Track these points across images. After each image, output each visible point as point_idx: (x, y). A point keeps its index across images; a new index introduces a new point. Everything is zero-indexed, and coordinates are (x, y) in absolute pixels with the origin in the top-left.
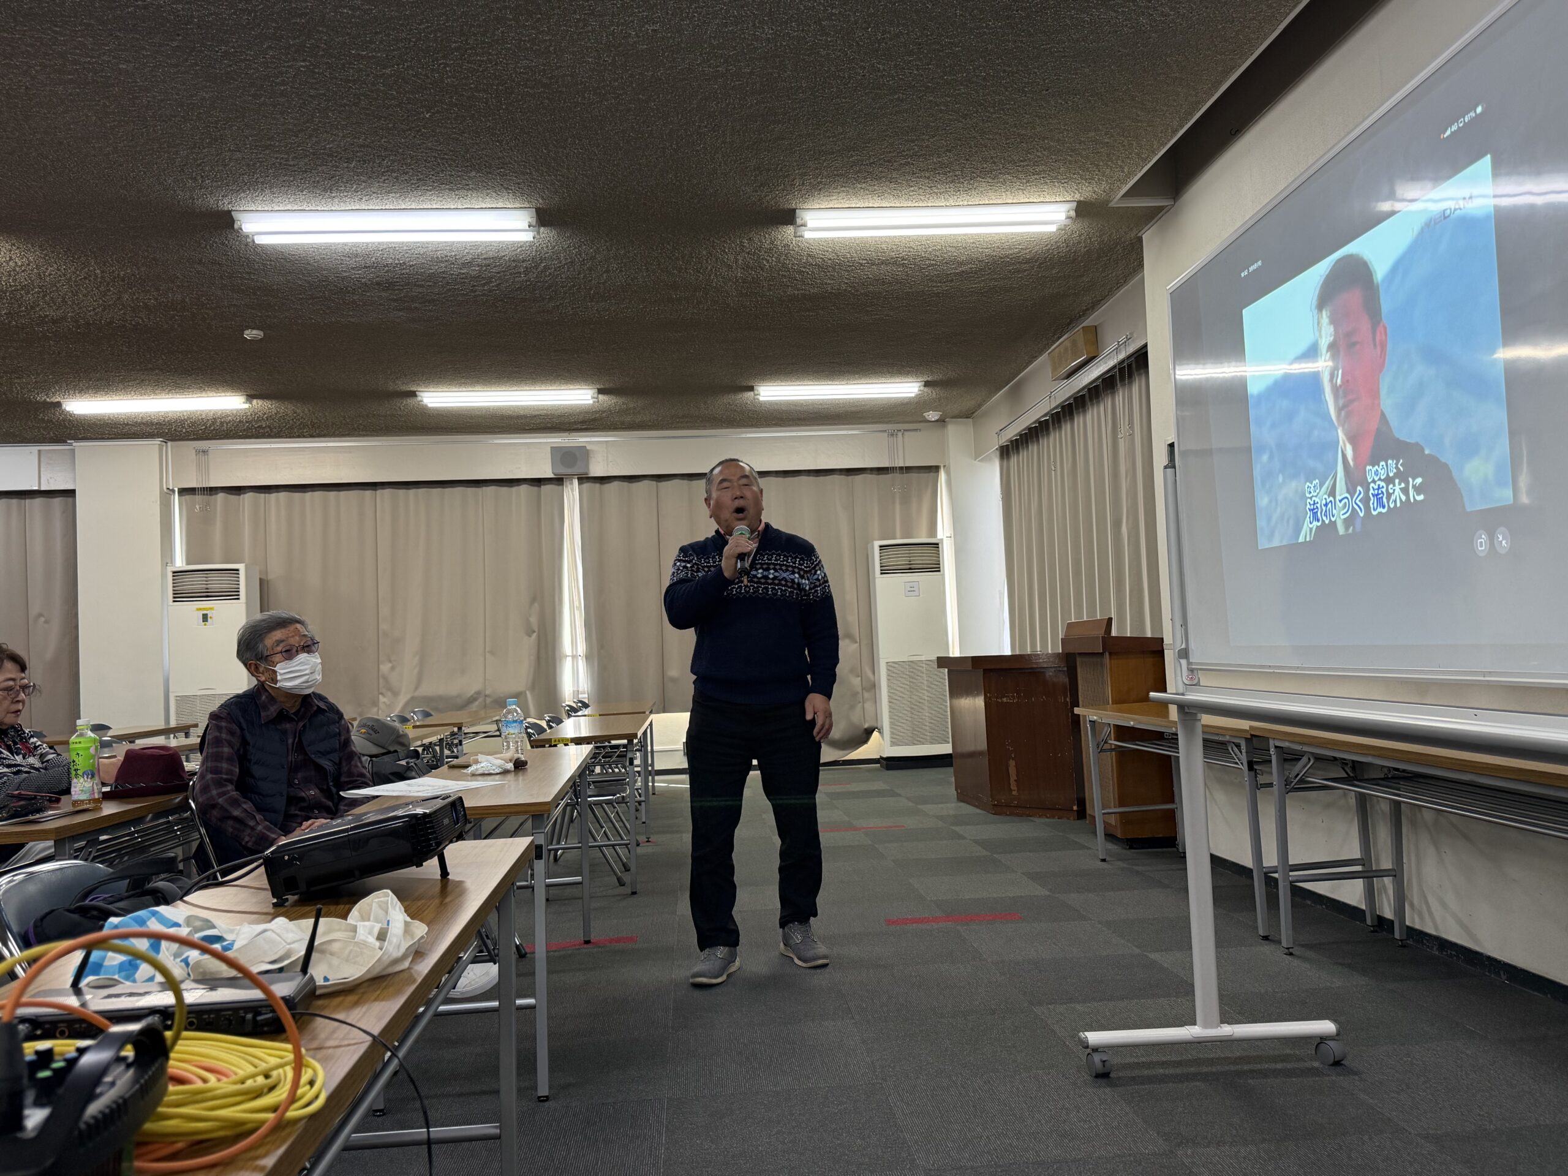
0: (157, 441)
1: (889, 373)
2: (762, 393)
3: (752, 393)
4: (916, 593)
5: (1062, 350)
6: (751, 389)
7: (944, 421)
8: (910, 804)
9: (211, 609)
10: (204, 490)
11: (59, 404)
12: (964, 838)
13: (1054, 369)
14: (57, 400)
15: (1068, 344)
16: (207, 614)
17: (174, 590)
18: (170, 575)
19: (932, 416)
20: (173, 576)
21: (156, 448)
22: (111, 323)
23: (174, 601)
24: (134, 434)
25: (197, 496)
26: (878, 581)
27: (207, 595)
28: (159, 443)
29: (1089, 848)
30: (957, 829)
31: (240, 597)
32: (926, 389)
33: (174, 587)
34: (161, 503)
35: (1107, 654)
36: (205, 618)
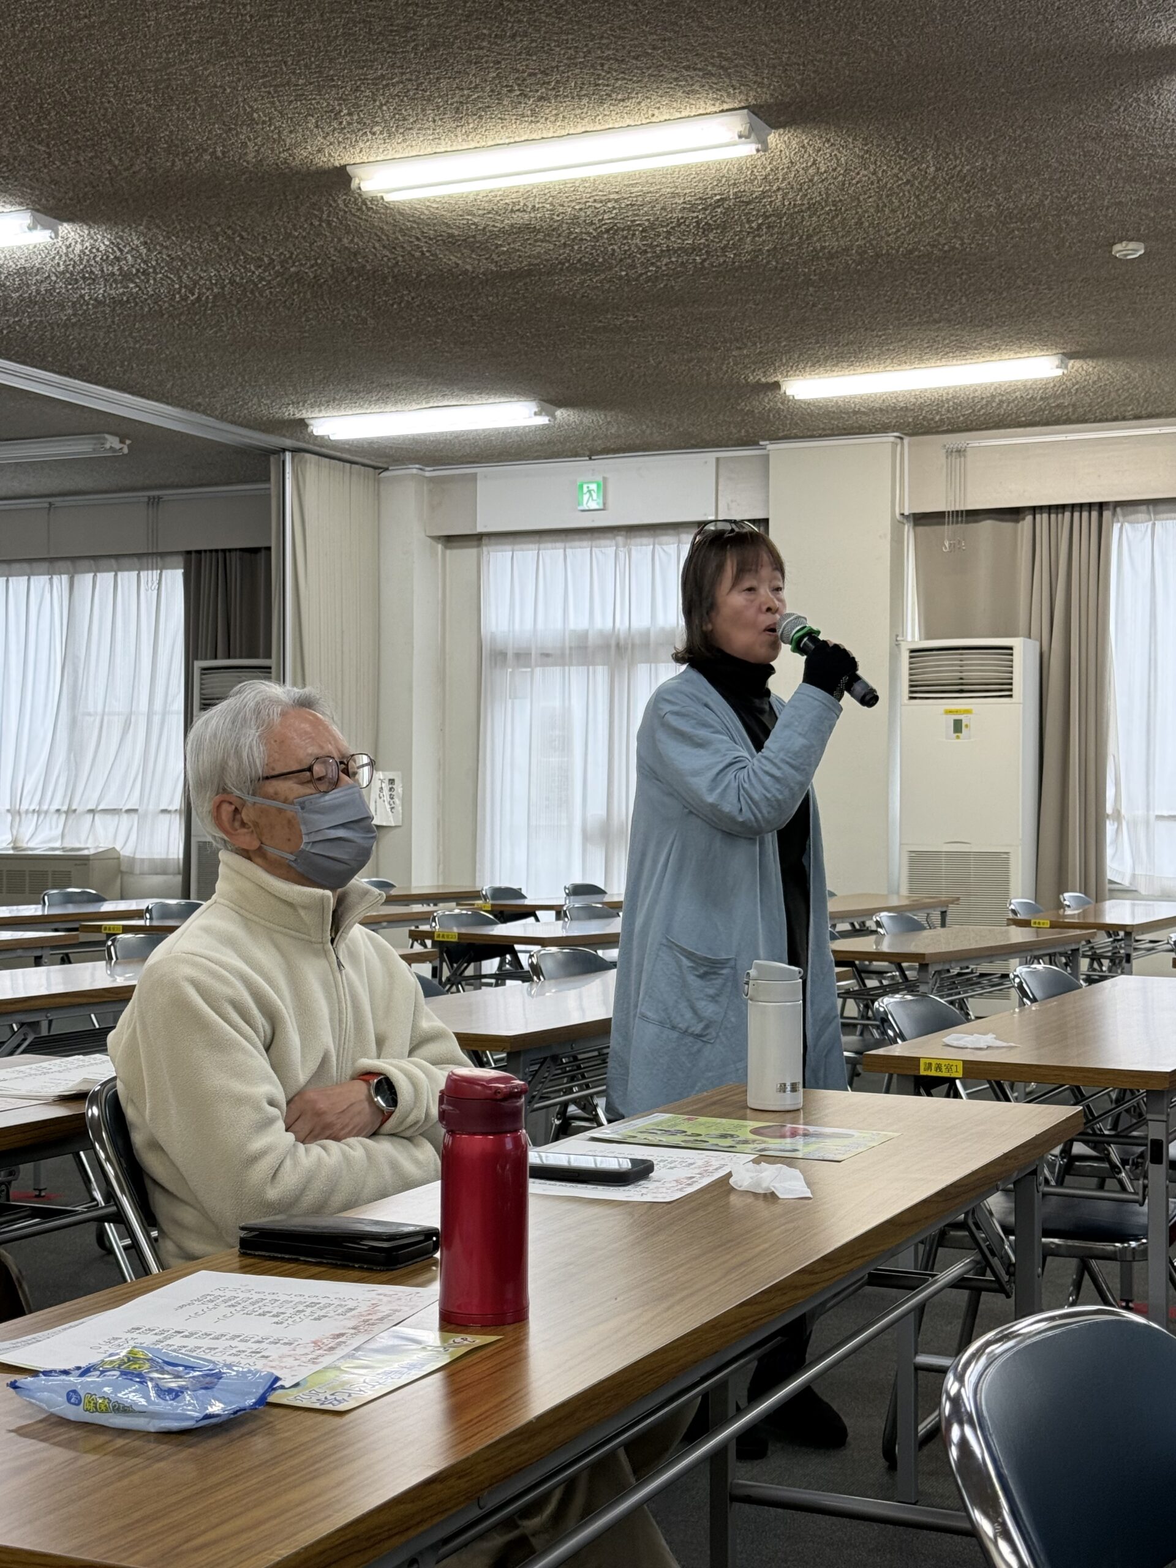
0: (890, 437)
9: (968, 712)
10: (957, 516)
11: (777, 385)
14: (776, 379)
16: (961, 721)
17: (911, 681)
18: (905, 655)
20: (911, 657)
21: (889, 447)
22: (911, 252)
23: (911, 698)
24: (860, 428)
25: (946, 526)
27: (962, 688)
28: (892, 439)
31: (1014, 693)
33: (911, 675)
34: (892, 539)
36: (958, 726)
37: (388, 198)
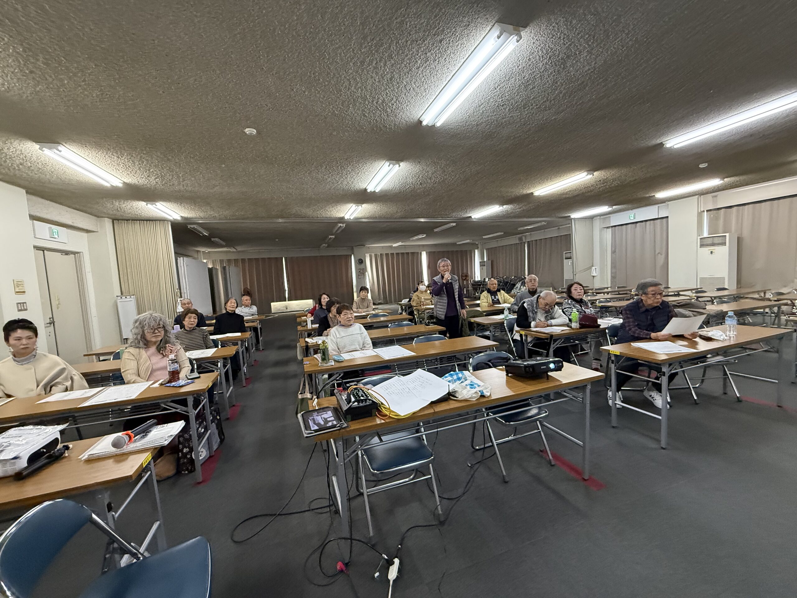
9: (714, 249)
10: (715, 209)
14: (652, 195)
17: (700, 244)
20: (701, 239)
23: (700, 248)
25: (713, 212)
27: (713, 245)
28: (697, 197)
31: (726, 245)
34: (699, 216)
36: (712, 252)
37: (541, 195)
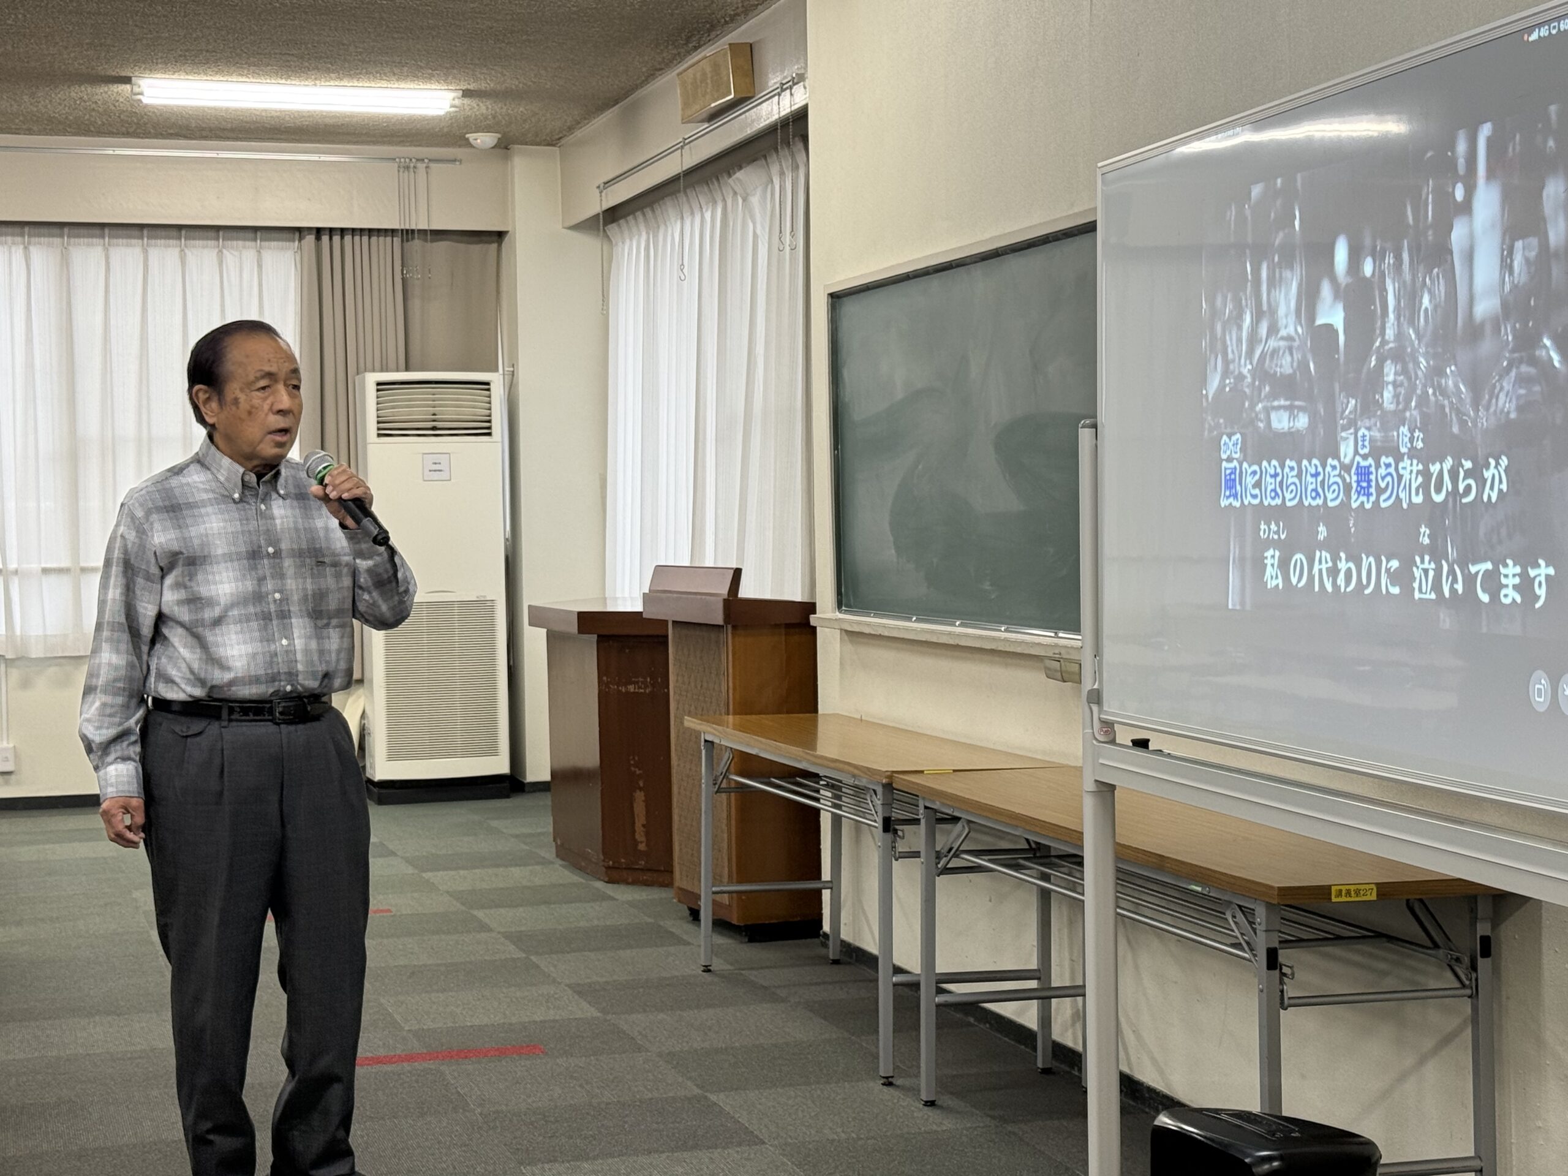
1: (394, 74)
2: (146, 91)
3: (128, 87)
4: (444, 475)
5: (698, 75)
6: (127, 80)
7: (506, 148)
8: (410, 870)
12: (490, 930)
13: (686, 105)
15: (706, 66)
19: (484, 140)
26: (370, 447)
29: (689, 944)
30: (480, 914)
32: (467, 101)
35: (730, 627)
